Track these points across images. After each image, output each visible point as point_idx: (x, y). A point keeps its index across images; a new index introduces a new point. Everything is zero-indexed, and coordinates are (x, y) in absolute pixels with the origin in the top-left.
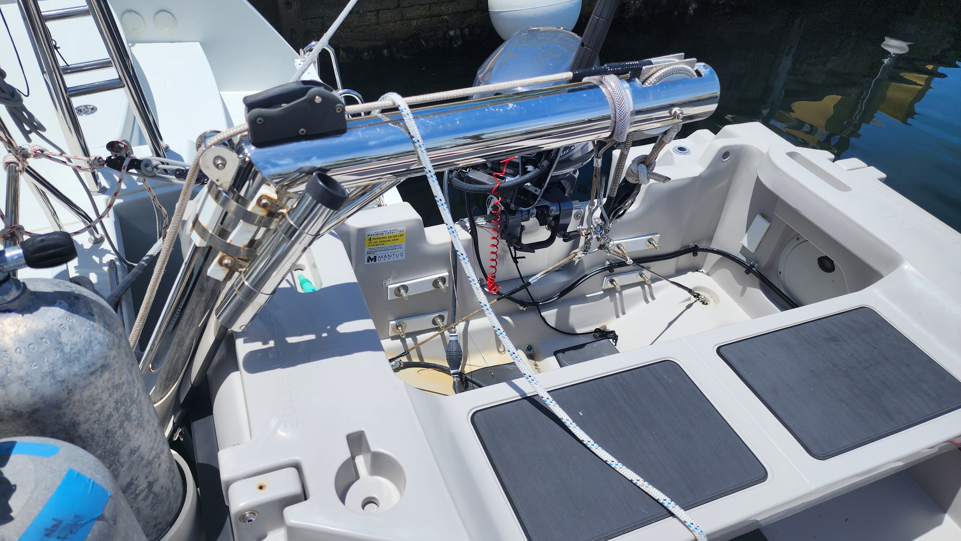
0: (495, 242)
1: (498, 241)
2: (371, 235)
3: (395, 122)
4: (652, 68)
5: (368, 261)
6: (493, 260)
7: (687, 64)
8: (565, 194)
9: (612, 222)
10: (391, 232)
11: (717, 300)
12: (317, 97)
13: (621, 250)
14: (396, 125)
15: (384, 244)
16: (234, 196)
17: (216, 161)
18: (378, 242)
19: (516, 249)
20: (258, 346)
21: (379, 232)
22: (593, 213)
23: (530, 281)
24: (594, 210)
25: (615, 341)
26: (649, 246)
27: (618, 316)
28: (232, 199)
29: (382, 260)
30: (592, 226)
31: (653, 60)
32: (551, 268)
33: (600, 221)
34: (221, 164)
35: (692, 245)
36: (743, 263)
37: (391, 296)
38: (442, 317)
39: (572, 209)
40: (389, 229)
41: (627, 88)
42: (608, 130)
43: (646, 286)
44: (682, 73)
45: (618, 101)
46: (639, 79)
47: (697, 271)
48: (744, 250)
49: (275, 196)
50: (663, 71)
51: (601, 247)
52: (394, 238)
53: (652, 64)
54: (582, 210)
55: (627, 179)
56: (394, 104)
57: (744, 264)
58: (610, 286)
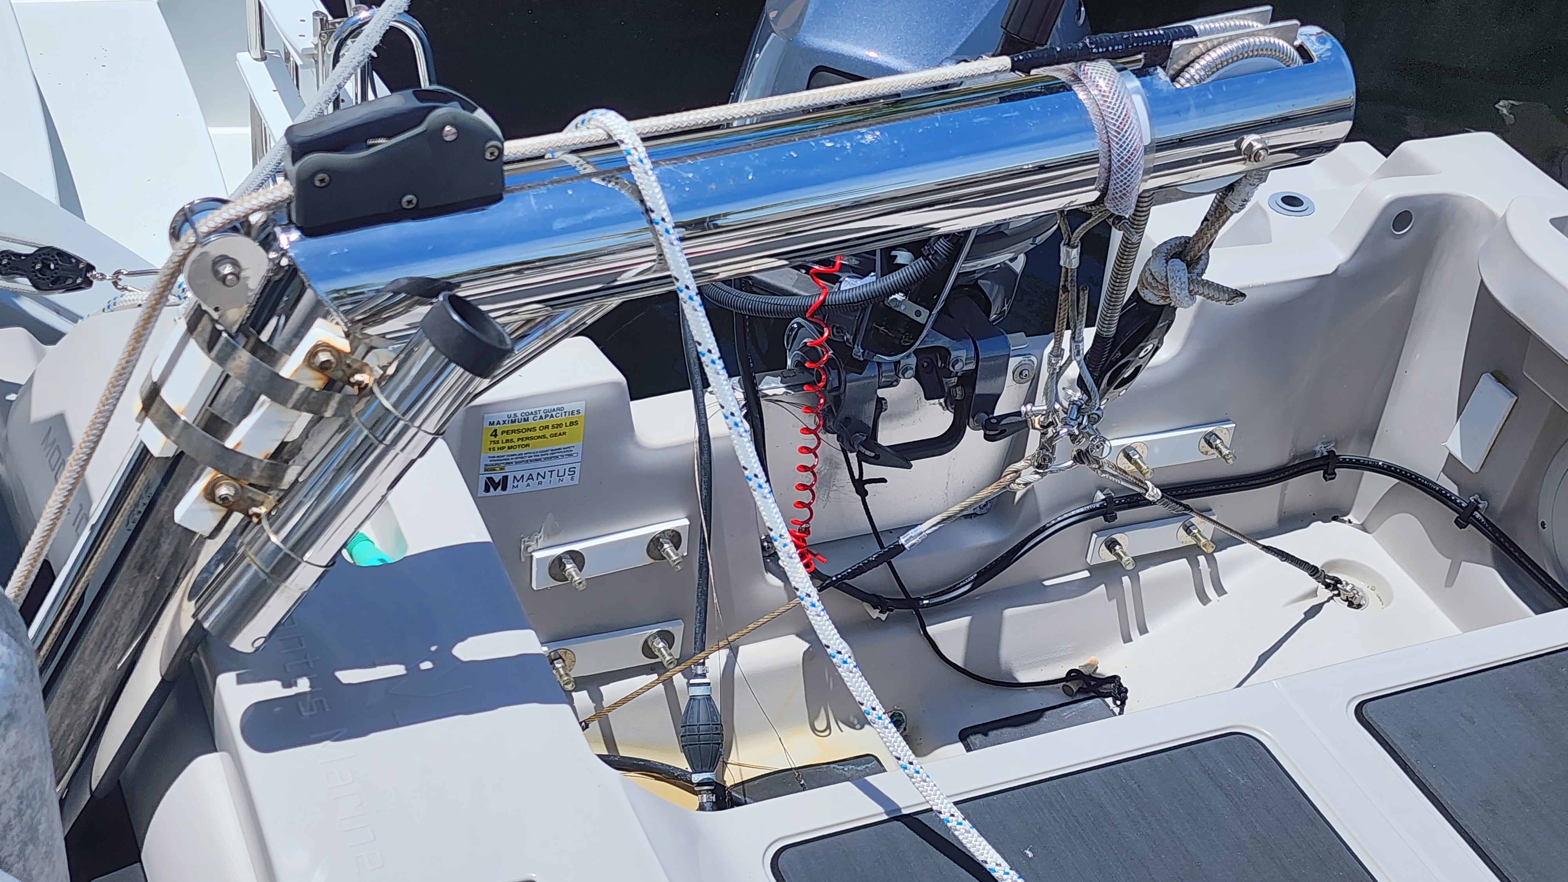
0: (810, 441)
1: (819, 439)
2: (498, 423)
3: (607, 175)
4: (1195, 44)
5: (487, 490)
6: (803, 487)
7: (1277, 33)
8: (989, 316)
9: (1106, 396)
10: (548, 414)
11: (1386, 597)
12: (448, 128)
13: (1136, 463)
14: (610, 182)
15: (528, 445)
16: (247, 342)
17: (220, 269)
18: (515, 440)
19: (861, 458)
20: (272, 690)
21: (519, 415)
22: (1059, 374)
23: (902, 540)
24: (1063, 369)
25: (1118, 703)
26: (1206, 453)
27: (1127, 639)
28: (244, 347)
29: (522, 487)
30: (1057, 406)
31: (1198, 24)
32: (957, 508)
33: (1079, 394)
34: (231, 274)
35: (1321, 450)
36: (1449, 498)
37: (539, 580)
38: (667, 637)
39: (1008, 356)
40: (542, 409)
41: (1137, 92)
42: (1093, 187)
43: (1202, 559)
44: (1265, 56)
45: (1115, 125)
46: (1164, 68)
47: (1335, 518)
48: (1452, 465)
49: (344, 345)
50: (1219, 52)
51: (1081, 457)
52: (555, 431)
53: (1196, 35)
54: (1033, 358)
55: (1142, 295)
56: (610, 137)
57: (1452, 500)
58: (1108, 557)
